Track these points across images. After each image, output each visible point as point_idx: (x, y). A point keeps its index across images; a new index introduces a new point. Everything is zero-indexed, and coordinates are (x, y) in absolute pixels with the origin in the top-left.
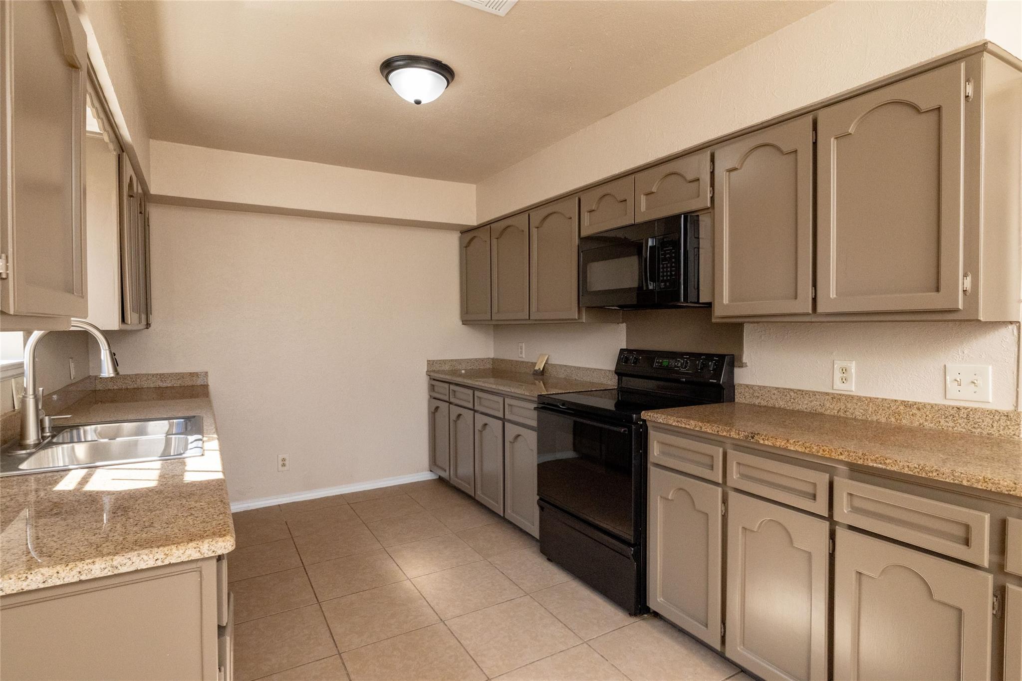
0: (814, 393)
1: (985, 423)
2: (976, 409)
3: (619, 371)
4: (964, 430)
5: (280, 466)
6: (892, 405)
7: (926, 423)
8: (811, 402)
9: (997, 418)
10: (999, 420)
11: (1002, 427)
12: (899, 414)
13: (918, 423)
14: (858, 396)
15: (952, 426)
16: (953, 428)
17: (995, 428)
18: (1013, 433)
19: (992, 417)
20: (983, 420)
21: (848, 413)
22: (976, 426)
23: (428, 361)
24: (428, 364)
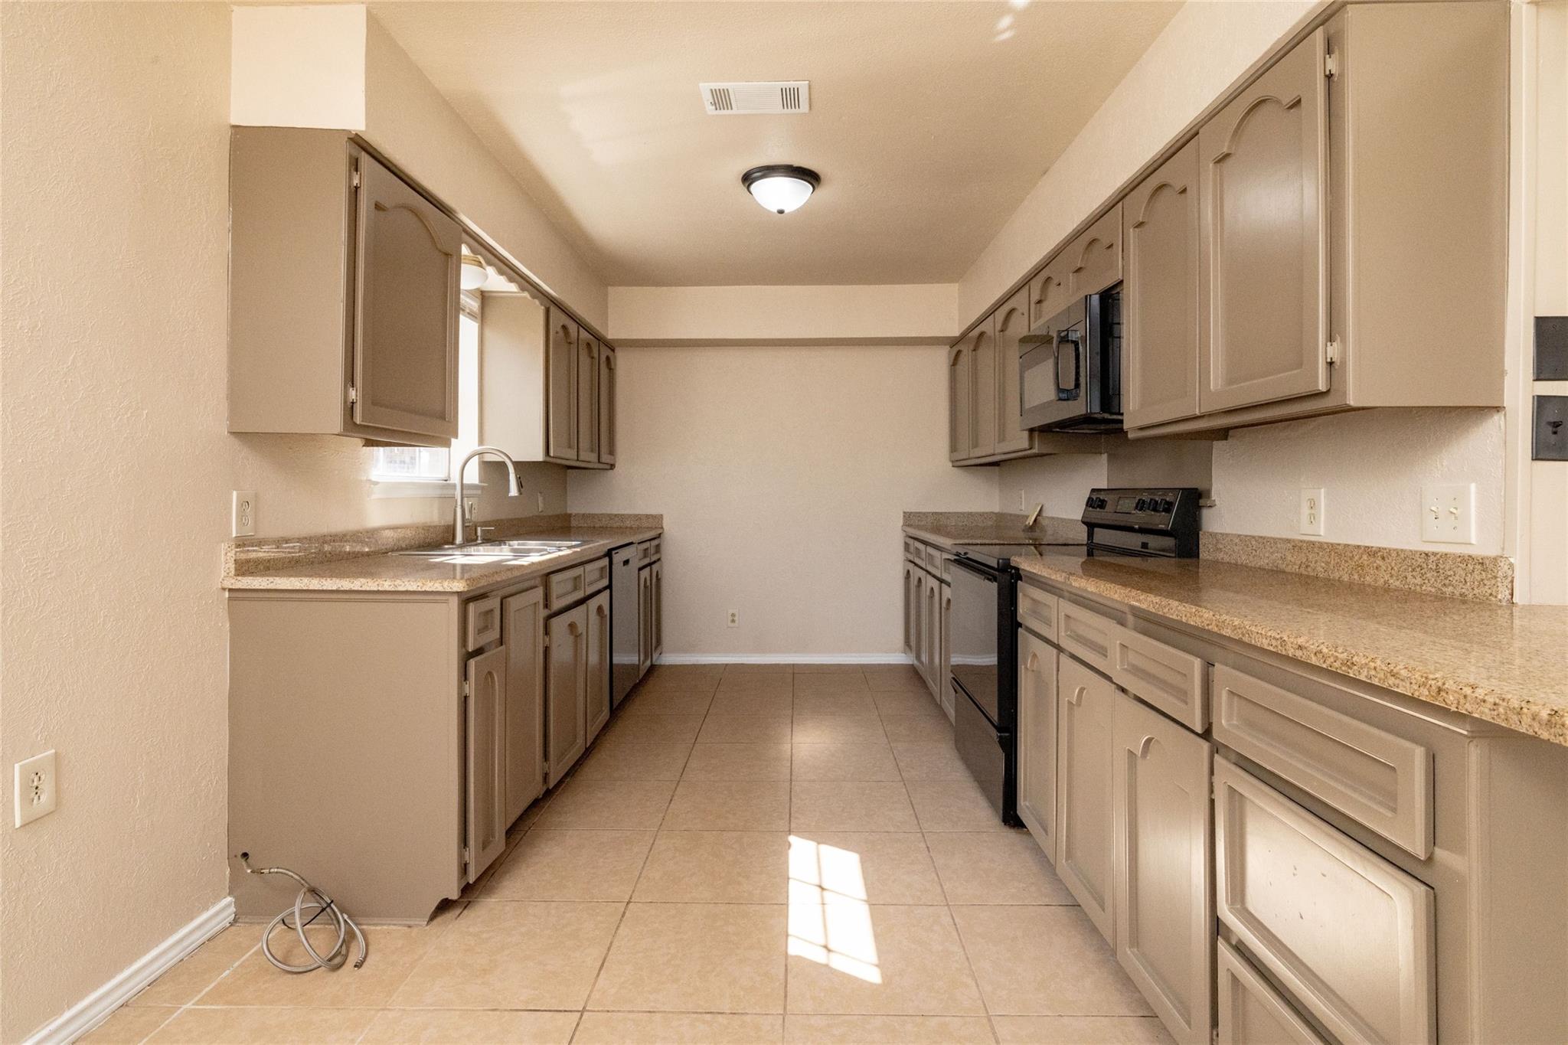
0: (1275, 540)
1: (1457, 578)
2: (1446, 554)
3: (1086, 520)
4: (1433, 590)
5: (729, 621)
6: (1355, 553)
7: (1392, 581)
8: (1272, 553)
9: (1470, 567)
10: (1473, 571)
11: (1476, 583)
12: (1362, 566)
13: (1382, 580)
14: (1319, 543)
15: (1419, 583)
16: (1421, 586)
17: (1468, 584)
18: (1489, 591)
19: (1464, 566)
20: (1454, 572)
21: (1309, 569)
22: (1447, 582)
23: (904, 513)
24: (904, 516)
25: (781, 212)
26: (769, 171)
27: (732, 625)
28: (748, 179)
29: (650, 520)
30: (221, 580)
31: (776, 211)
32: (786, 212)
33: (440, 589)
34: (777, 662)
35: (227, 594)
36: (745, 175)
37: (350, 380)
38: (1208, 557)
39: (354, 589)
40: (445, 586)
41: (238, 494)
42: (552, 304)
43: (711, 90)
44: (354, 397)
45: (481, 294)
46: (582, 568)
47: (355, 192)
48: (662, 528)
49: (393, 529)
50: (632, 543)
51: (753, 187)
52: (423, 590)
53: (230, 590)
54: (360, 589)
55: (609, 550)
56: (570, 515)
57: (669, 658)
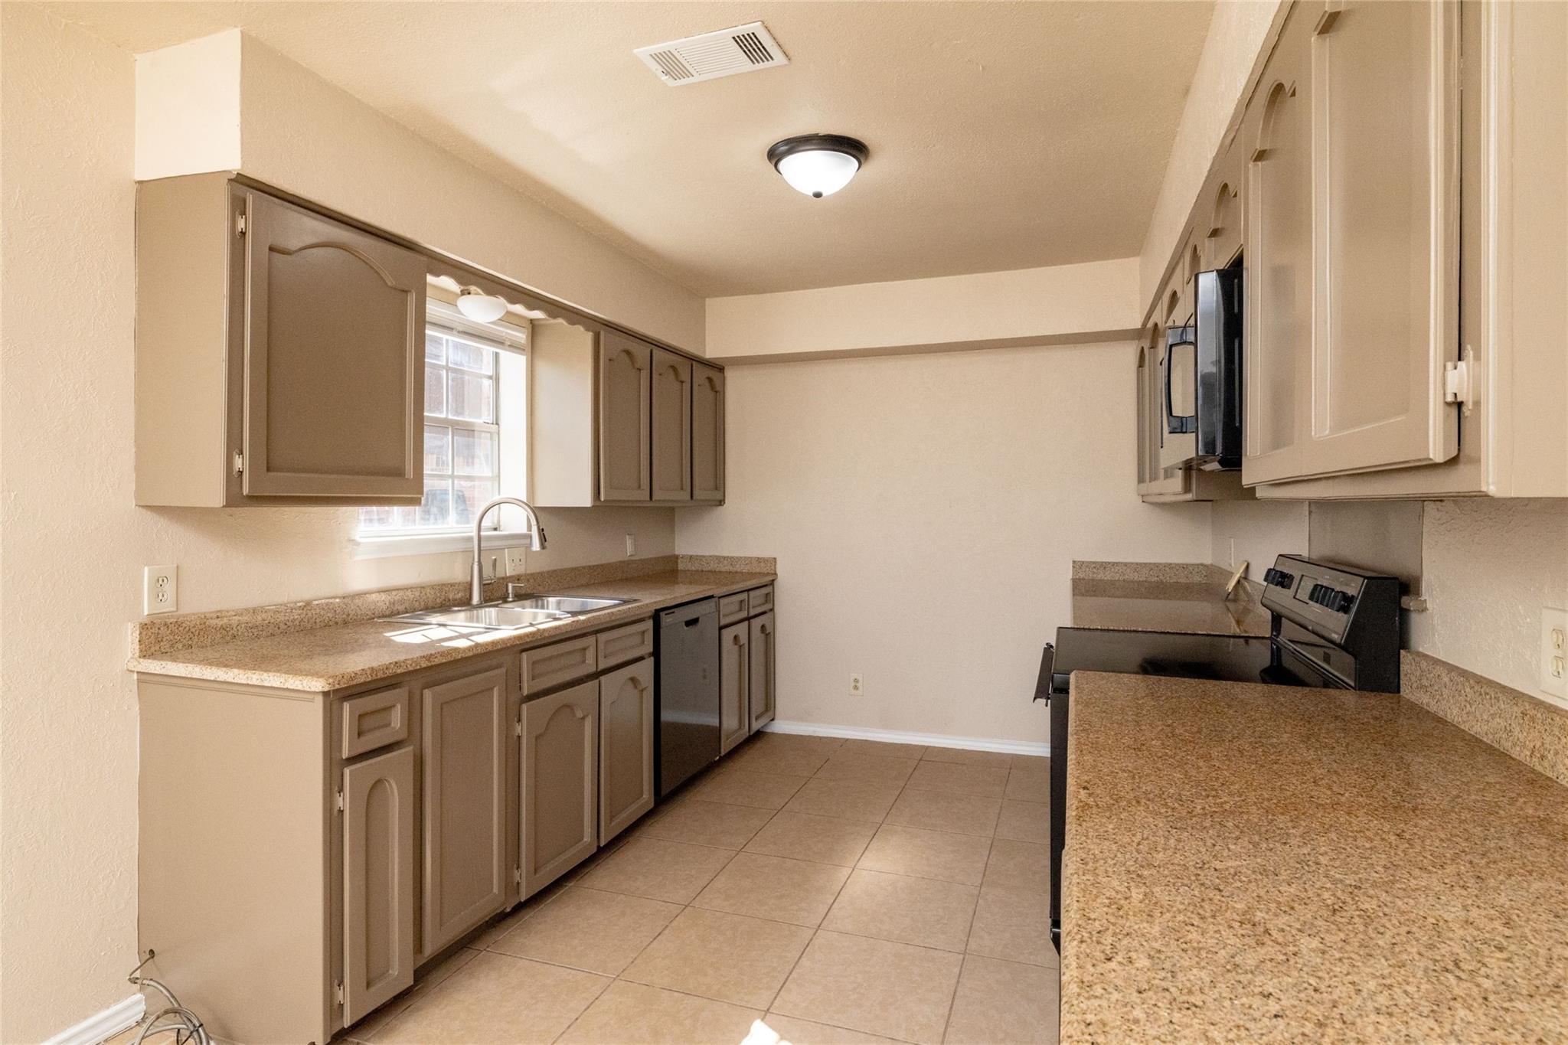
5: (851, 688)
23: (1074, 562)
24: (1073, 567)
25: (818, 195)
26: (795, 144)
27: (854, 692)
28: (775, 155)
29: (762, 564)
30: (126, 661)
31: (811, 194)
32: (824, 194)
33: (300, 687)
34: (909, 743)
35: (135, 676)
36: (769, 152)
37: (233, 444)
38: (1410, 695)
39: (227, 680)
40: (304, 685)
41: (149, 570)
42: (601, 328)
43: (651, 55)
44: (240, 466)
45: (531, 323)
46: (594, 638)
47: (238, 239)
48: (776, 574)
49: (384, 591)
50: (711, 597)
51: (782, 165)
52: (285, 687)
53: (138, 672)
54: (233, 681)
55: (656, 610)
56: (677, 557)
57: (782, 726)
